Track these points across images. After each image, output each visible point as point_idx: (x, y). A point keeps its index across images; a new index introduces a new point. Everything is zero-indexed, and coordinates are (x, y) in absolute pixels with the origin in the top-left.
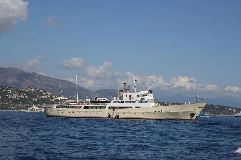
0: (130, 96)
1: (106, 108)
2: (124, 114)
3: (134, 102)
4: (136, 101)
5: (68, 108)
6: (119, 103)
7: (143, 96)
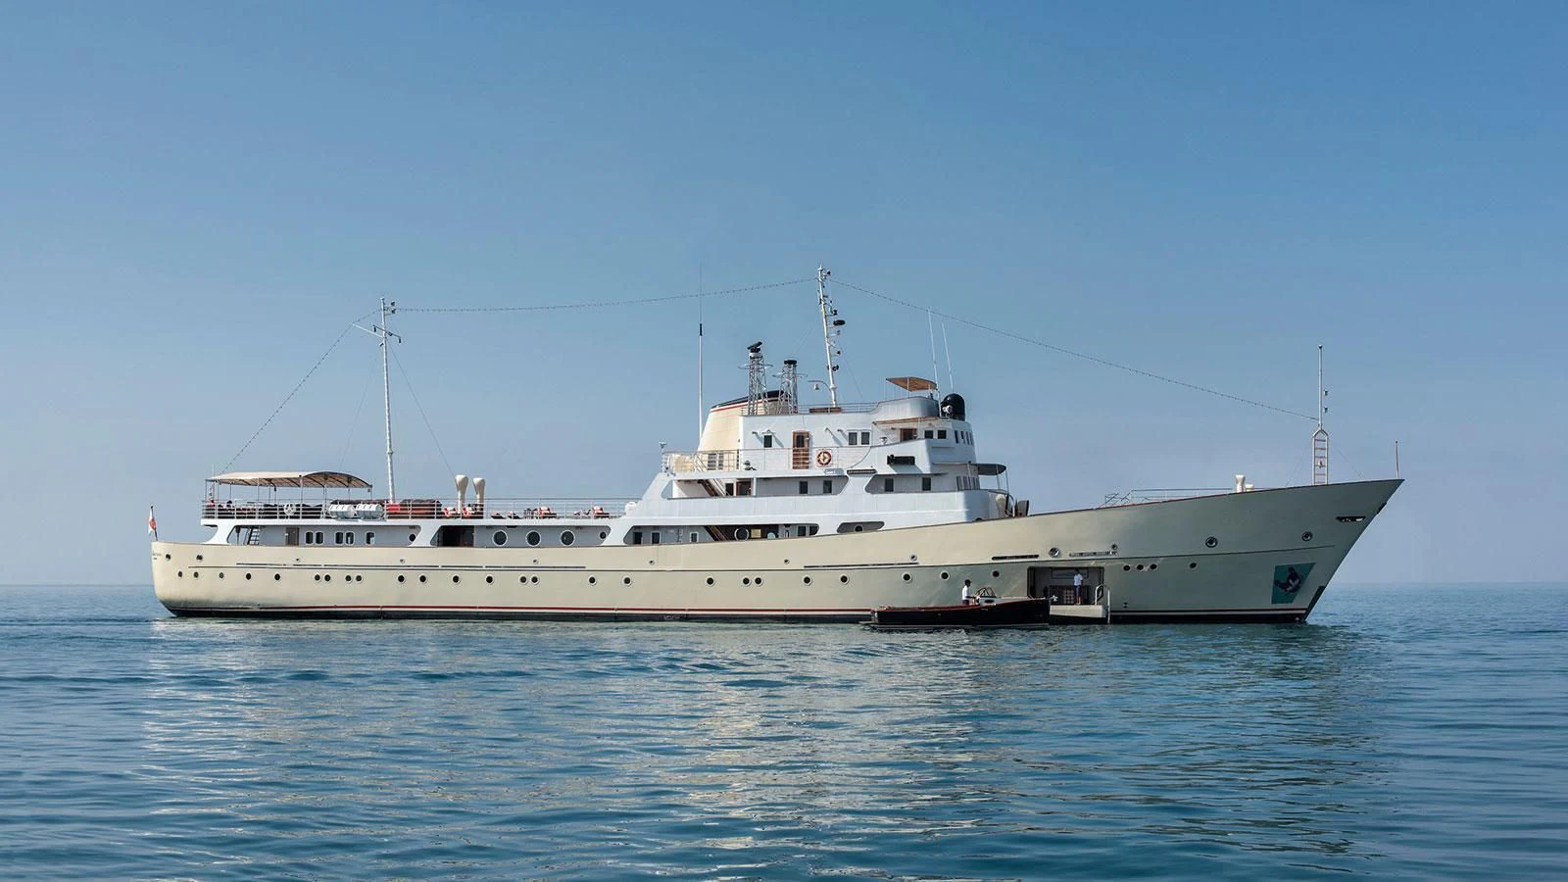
0: (801, 440)
1: (607, 541)
2: (752, 580)
3: (828, 486)
4: (844, 479)
5: (319, 540)
6: (713, 492)
7: (897, 436)
